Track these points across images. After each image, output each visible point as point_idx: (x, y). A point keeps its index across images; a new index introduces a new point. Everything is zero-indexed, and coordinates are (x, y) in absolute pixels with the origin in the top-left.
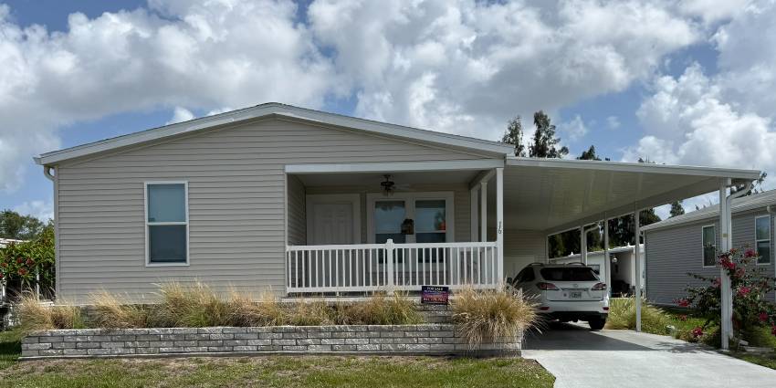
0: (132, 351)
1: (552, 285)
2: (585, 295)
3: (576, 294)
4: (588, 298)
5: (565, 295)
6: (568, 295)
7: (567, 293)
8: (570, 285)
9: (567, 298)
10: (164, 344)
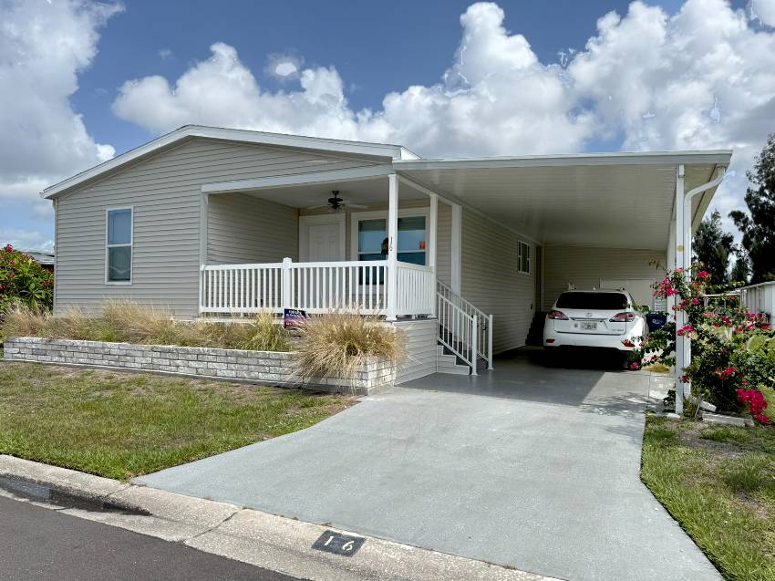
0: (63, 359)
1: (561, 313)
2: (601, 328)
3: (590, 325)
4: (605, 331)
5: (576, 326)
6: (579, 326)
7: (579, 323)
8: (581, 313)
9: (578, 330)
10: (82, 355)
